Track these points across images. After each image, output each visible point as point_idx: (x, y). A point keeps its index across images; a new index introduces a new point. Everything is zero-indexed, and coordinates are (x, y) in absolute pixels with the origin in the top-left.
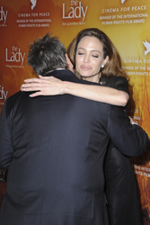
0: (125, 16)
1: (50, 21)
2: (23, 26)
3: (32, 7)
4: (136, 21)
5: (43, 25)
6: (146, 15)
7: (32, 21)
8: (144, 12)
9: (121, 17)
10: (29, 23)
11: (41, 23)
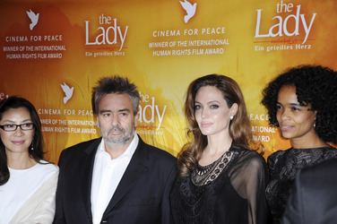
0: (192, 43)
1: (63, 48)
2: (14, 56)
3: (32, 27)
4: (210, 51)
5: (51, 56)
6: (225, 42)
7: (31, 48)
8: (221, 37)
9: (184, 44)
10: (25, 52)
11: (47, 52)
